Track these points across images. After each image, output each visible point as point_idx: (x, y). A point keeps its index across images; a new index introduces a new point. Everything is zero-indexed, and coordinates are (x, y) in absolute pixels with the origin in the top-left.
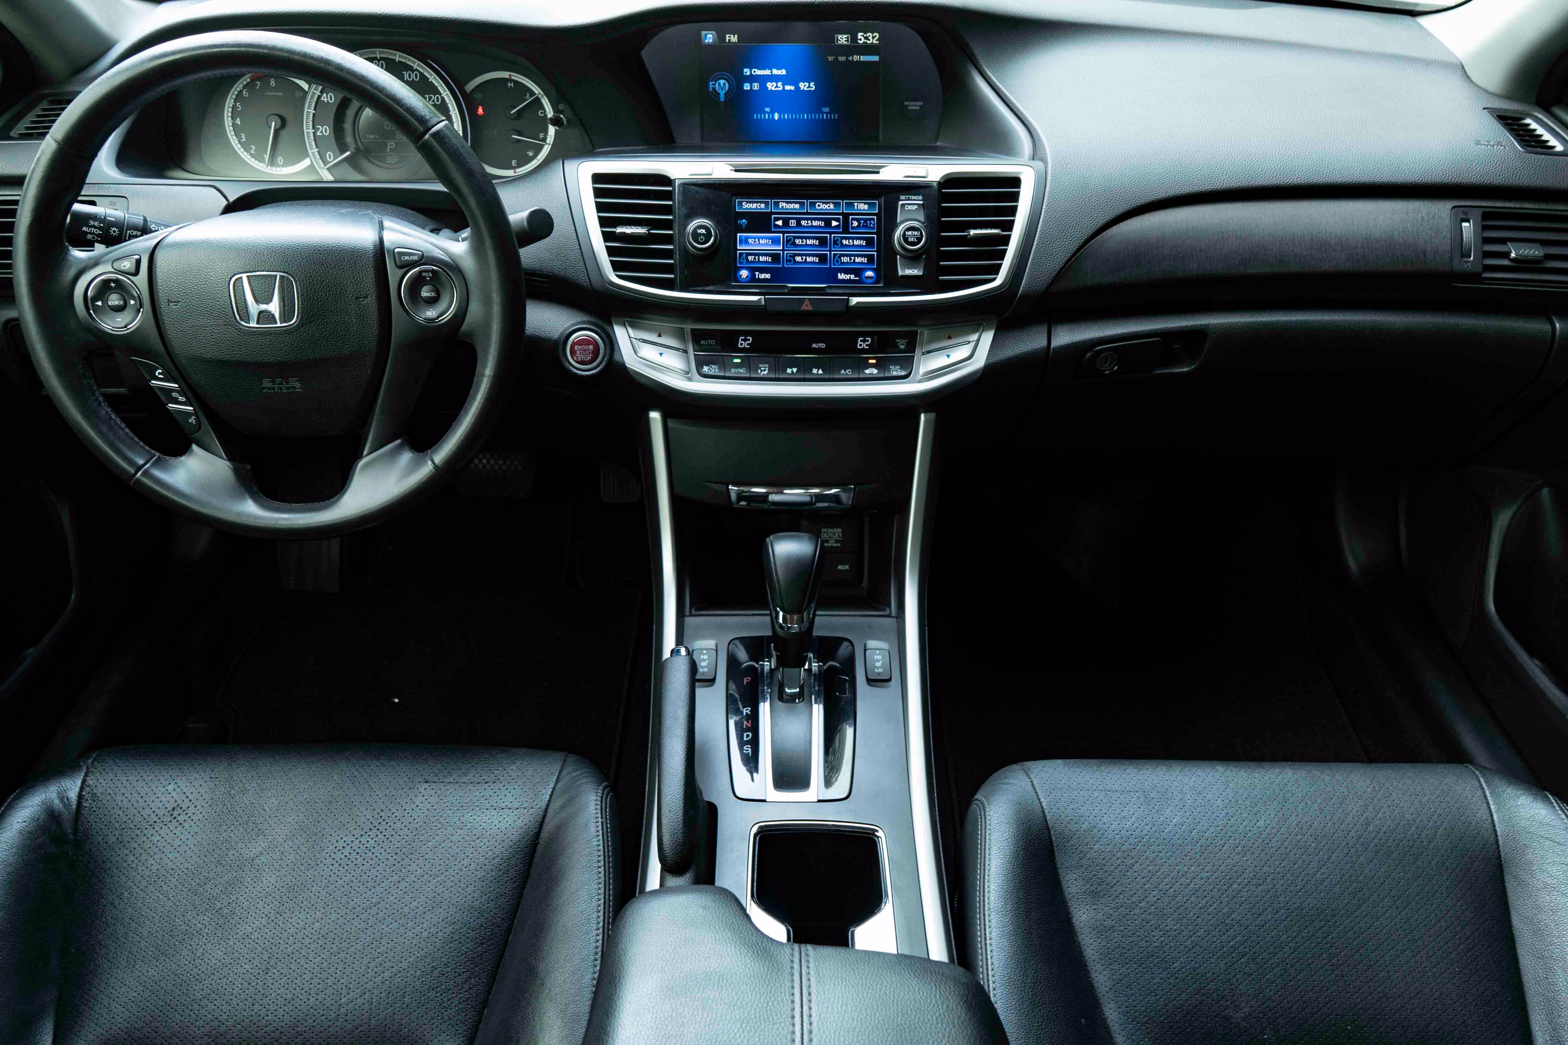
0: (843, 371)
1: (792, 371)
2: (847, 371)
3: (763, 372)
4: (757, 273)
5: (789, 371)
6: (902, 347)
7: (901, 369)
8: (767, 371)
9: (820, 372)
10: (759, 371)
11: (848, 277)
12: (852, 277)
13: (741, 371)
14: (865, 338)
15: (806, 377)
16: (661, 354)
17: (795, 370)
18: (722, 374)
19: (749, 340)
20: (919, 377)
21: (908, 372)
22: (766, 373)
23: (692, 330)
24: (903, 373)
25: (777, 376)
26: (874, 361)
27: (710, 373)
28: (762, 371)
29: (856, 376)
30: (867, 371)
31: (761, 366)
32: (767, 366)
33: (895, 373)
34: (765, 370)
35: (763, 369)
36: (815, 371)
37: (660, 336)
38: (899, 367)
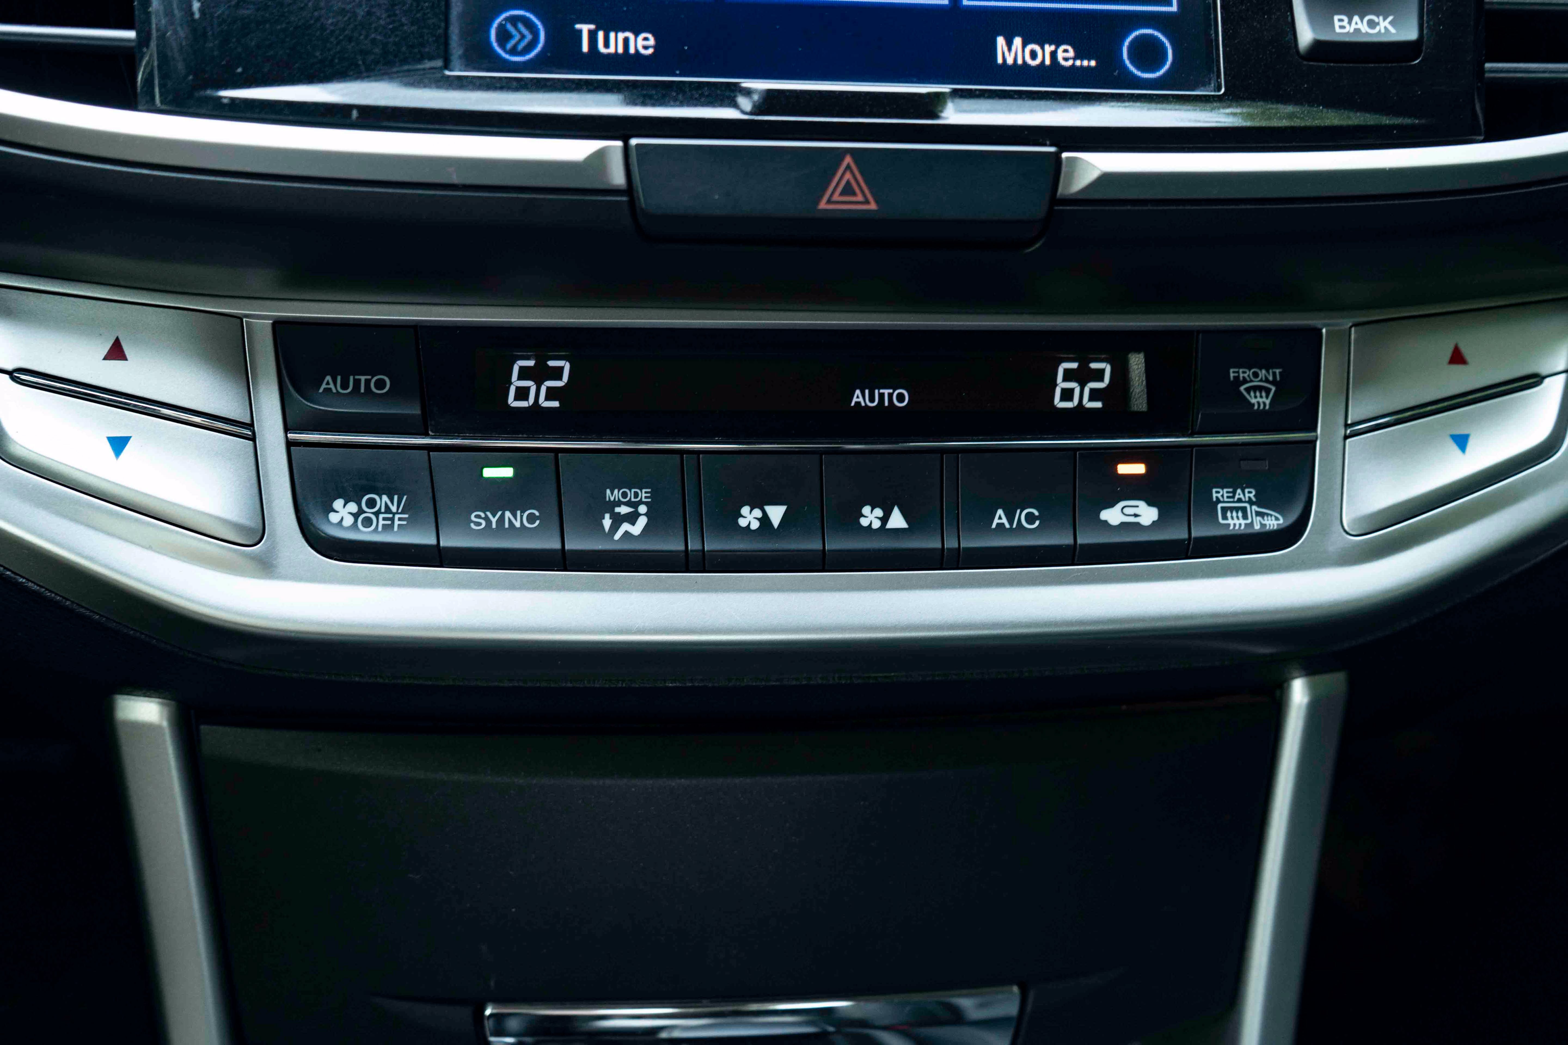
0: (1000, 517)
1: (765, 520)
2: (1021, 515)
3: (625, 527)
4: (585, 28)
5: (749, 518)
6: (1260, 401)
7: (1260, 501)
8: (642, 522)
9: (897, 520)
10: (607, 522)
11: (1044, 54)
12: (1066, 55)
13: (518, 520)
14: (1084, 365)
15: (833, 545)
16: (119, 444)
17: (776, 513)
18: (424, 538)
19: (557, 373)
20: (1339, 541)
21: (1293, 517)
22: (637, 529)
23: (279, 326)
24: (1273, 522)
25: (694, 545)
26: (1139, 469)
27: (365, 534)
28: (618, 520)
29: (1063, 539)
30: (1113, 516)
31: (613, 495)
32: (644, 494)
33: (1235, 523)
34: (632, 518)
35: (624, 510)
36: (871, 517)
37: (116, 352)
38: (1250, 494)
